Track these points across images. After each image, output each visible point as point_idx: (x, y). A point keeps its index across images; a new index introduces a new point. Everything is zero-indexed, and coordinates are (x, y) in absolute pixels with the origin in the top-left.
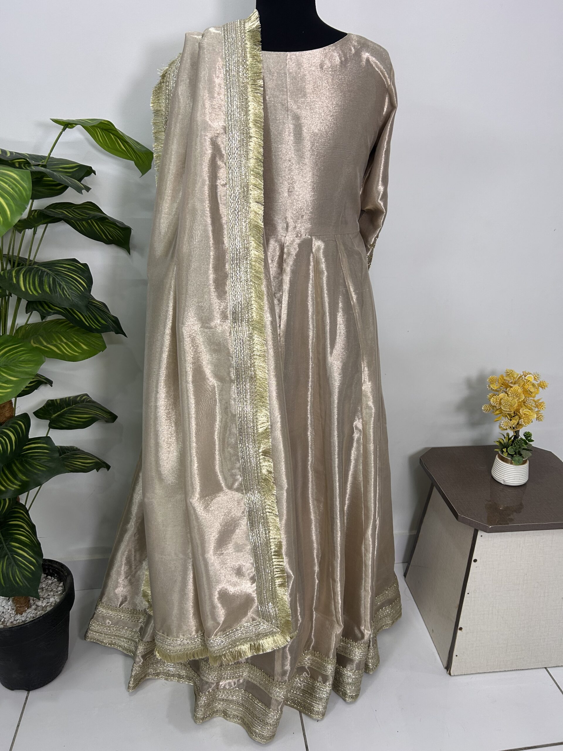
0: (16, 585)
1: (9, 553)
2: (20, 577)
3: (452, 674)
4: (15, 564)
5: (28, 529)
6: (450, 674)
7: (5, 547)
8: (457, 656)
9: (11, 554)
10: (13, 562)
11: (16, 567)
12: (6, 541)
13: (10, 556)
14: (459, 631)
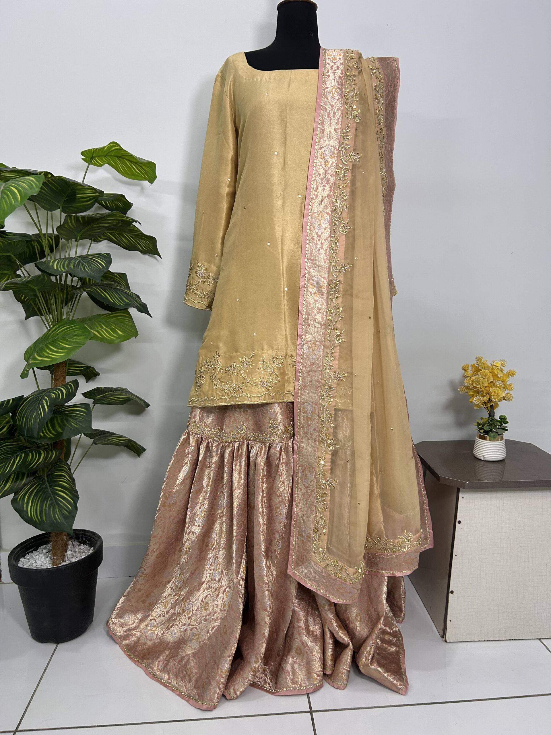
0: (55, 521)
1: (52, 495)
2: (59, 515)
3: (448, 641)
4: (56, 504)
5: (69, 479)
6: (446, 641)
7: (49, 490)
8: (450, 621)
9: (54, 496)
10: (55, 503)
11: (57, 507)
12: (50, 486)
13: (53, 498)
14: (450, 595)
